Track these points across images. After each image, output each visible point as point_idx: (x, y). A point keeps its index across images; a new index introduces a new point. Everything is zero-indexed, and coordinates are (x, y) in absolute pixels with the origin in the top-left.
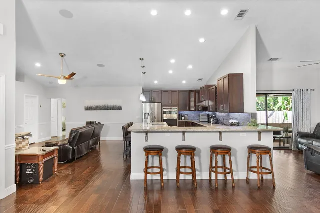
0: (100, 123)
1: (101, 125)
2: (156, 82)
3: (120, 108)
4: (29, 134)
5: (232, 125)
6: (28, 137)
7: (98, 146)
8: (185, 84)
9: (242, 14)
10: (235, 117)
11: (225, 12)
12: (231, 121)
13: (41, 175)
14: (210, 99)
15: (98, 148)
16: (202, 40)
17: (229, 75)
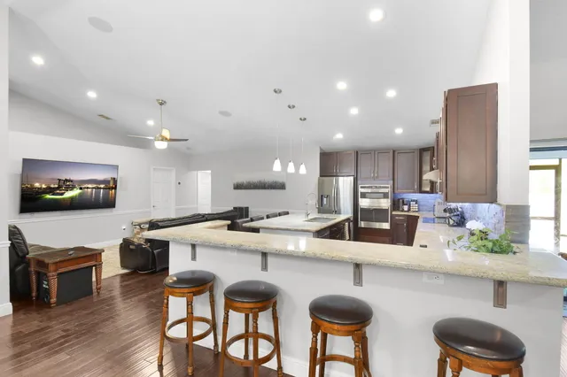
3: (283, 187)
17: (447, 93)
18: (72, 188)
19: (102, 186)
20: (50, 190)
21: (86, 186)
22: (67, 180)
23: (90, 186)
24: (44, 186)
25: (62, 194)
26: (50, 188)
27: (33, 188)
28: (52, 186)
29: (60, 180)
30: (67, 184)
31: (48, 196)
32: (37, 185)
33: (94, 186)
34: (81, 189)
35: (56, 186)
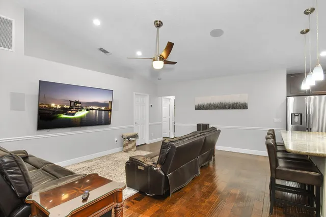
0: (214, 129)
1: (216, 132)
4: (136, 136)
6: (134, 139)
7: (211, 163)
15: (211, 166)
18: (81, 109)
19: (103, 108)
20: (64, 111)
21: (91, 107)
22: (76, 102)
23: (94, 108)
24: (59, 107)
25: (73, 114)
26: (65, 108)
27: (50, 108)
28: (65, 107)
29: (71, 101)
30: (76, 106)
31: (63, 116)
32: (53, 105)
33: (97, 108)
34: (87, 110)
35: (68, 107)
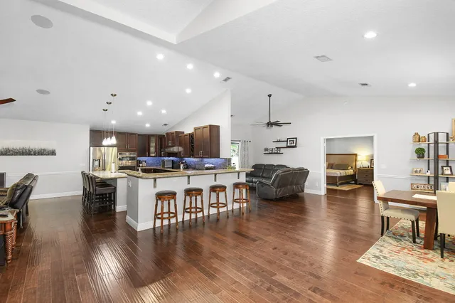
2: (113, 122)
3: (53, 153)
5: (208, 169)
8: (147, 127)
9: (227, 79)
10: (210, 162)
11: (217, 75)
12: (206, 166)
13: (10, 252)
14: (180, 146)
16: (188, 91)
17: (210, 126)
